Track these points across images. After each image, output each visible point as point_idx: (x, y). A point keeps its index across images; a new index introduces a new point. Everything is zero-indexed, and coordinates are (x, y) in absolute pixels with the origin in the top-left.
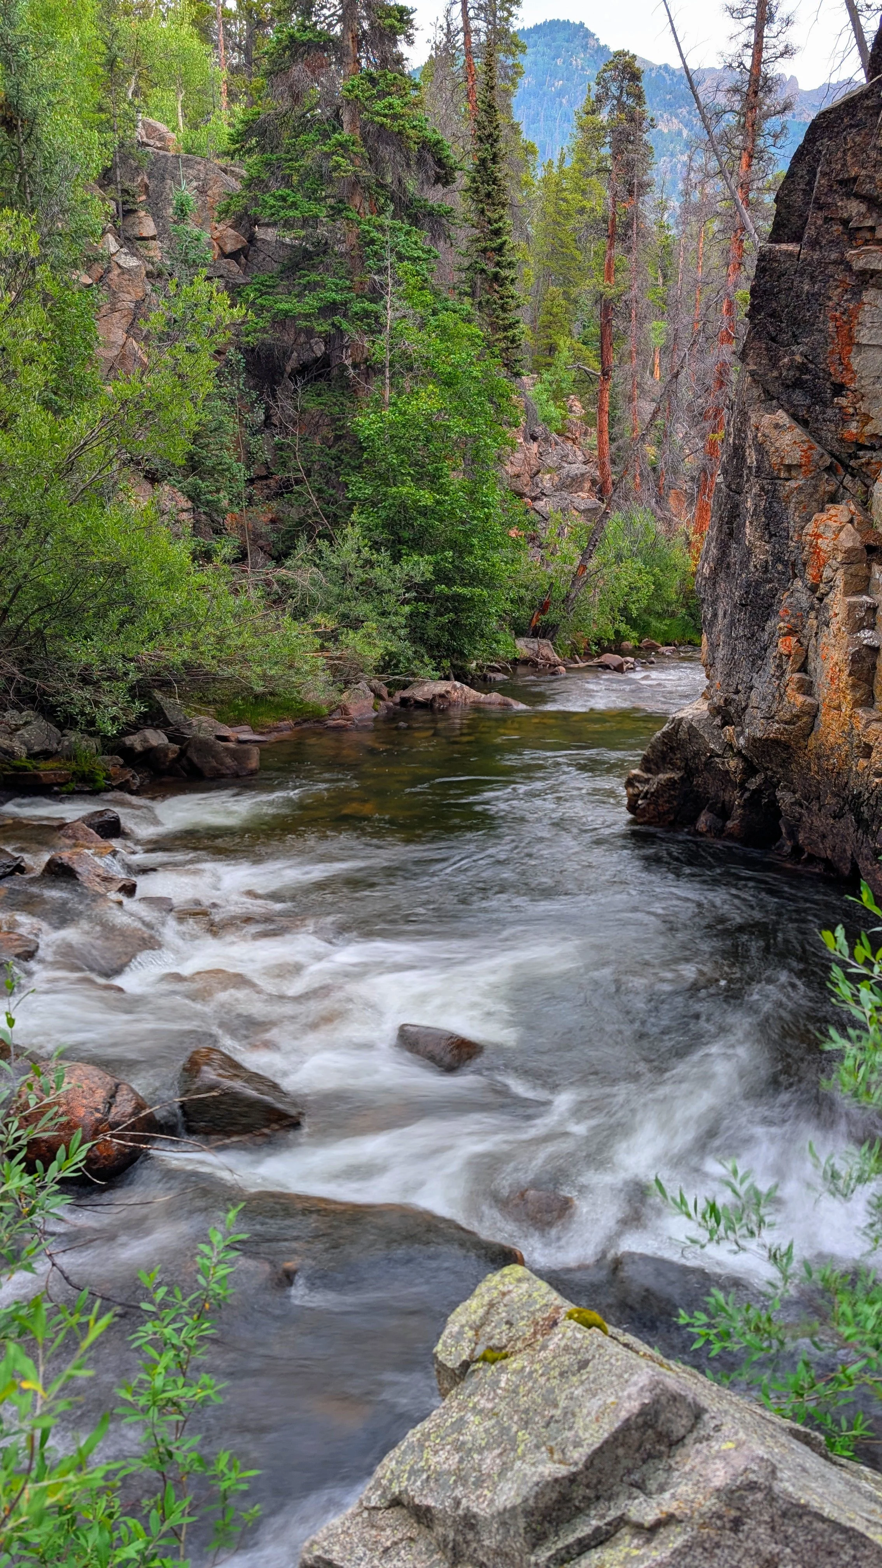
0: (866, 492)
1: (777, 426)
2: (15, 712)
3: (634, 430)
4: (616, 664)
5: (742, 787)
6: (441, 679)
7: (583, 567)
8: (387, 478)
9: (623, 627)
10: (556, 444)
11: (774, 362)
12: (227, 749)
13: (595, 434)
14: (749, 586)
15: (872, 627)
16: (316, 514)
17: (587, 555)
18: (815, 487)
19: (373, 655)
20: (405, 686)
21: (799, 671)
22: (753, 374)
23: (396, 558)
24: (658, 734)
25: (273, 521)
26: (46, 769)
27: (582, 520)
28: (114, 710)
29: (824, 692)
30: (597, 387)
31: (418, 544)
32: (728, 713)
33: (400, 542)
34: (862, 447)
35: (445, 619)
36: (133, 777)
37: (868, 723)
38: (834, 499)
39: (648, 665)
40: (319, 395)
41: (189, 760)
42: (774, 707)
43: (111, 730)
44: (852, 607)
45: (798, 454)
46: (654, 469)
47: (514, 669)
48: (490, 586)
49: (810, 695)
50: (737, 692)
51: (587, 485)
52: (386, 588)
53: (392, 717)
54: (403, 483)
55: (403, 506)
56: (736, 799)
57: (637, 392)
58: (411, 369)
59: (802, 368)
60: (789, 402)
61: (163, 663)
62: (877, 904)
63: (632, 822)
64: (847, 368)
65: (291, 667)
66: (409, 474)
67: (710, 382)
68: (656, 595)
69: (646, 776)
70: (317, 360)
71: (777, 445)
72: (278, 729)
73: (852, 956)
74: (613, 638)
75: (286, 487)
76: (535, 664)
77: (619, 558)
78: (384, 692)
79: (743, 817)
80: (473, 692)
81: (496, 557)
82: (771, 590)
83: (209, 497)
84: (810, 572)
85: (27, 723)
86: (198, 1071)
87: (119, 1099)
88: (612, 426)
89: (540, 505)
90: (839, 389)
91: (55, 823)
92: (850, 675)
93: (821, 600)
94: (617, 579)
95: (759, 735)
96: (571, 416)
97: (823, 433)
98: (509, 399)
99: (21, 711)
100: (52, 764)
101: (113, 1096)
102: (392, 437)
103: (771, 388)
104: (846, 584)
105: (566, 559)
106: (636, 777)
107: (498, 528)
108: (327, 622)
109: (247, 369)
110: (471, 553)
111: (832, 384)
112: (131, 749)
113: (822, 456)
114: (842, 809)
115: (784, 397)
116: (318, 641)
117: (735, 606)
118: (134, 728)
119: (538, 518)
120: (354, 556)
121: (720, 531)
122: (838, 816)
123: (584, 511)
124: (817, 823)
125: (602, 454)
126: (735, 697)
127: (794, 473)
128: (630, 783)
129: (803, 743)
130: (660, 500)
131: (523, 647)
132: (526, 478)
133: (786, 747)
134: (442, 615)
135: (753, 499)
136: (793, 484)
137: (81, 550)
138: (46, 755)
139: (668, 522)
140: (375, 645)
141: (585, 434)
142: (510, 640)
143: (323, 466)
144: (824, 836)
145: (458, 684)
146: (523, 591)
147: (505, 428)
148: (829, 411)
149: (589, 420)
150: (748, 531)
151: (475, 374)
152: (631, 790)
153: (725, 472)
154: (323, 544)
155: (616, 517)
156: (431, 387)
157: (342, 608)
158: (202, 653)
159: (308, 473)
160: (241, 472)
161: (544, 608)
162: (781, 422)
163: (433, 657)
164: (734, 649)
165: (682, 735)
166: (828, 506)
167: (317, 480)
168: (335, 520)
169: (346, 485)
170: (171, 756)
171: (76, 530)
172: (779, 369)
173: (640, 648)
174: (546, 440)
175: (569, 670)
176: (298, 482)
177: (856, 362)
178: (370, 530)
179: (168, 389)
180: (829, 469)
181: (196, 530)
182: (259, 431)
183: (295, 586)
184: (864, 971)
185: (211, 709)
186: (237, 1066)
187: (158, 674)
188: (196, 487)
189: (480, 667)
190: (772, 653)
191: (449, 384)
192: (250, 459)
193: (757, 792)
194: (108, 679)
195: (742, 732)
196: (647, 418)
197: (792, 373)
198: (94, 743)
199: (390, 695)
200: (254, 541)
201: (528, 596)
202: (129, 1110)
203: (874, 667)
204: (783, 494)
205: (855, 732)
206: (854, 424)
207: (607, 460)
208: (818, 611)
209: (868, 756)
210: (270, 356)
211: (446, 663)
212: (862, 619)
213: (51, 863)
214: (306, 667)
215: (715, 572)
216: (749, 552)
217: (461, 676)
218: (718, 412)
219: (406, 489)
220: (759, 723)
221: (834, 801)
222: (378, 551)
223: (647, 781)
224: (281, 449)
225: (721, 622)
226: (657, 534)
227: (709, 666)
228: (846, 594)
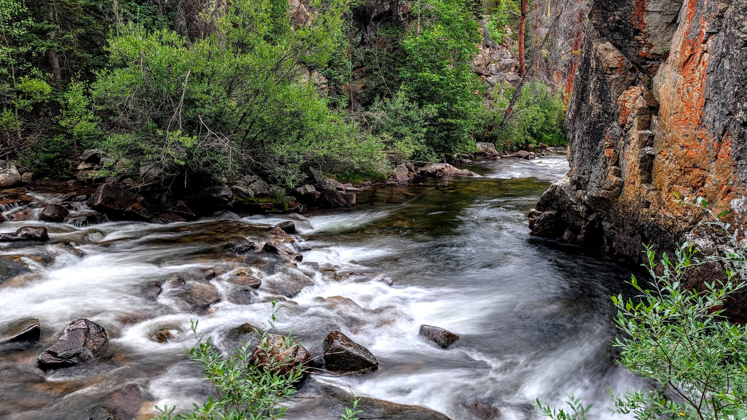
0: (650, 81)
1: (606, 49)
2: (249, 176)
3: (536, 42)
4: (525, 155)
5: (586, 220)
6: (440, 162)
7: (510, 109)
8: (417, 68)
9: (529, 138)
10: (498, 49)
11: (605, 19)
12: (342, 194)
13: (517, 44)
14: (591, 124)
15: (651, 145)
16: (383, 84)
17: (512, 103)
18: (624, 78)
19: (409, 152)
20: (423, 165)
21: (614, 165)
22: (595, 25)
23: (421, 106)
24: (545, 193)
25: (364, 88)
26: (263, 201)
27: (510, 86)
28: (293, 177)
29: (627, 175)
30: (519, 21)
31: (431, 99)
32: (579, 184)
33: (423, 98)
34: (648, 59)
35: (442, 134)
36: (300, 206)
37: (648, 191)
38: (634, 84)
39: (541, 156)
40: (386, 29)
41: (325, 199)
42: (602, 182)
43: (292, 185)
44: (641, 136)
45: (616, 62)
46: (546, 61)
47: (475, 157)
48: (465, 118)
49: (620, 177)
50: (584, 174)
51: (513, 69)
52: (415, 120)
53: (416, 180)
54: (425, 71)
55: (425, 82)
56: (583, 224)
57: (538, 24)
58: (430, 17)
59: (619, 22)
60: (612, 37)
61: (315, 155)
62: (638, 285)
63: (531, 234)
64: (642, 22)
65: (371, 158)
66: (428, 67)
67: (575, 19)
68: (546, 123)
69: (538, 212)
70: (386, 12)
71: (606, 58)
72: (364, 185)
73: (625, 307)
74: (524, 143)
75: (370, 72)
76: (486, 155)
77: (528, 104)
78: (413, 168)
79: (586, 234)
80: (455, 169)
81: (468, 105)
82: (601, 126)
83: (335, 78)
84: (621, 118)
85: (254, 181)
86: (332, 342)
87: (299, 352)
88: (526, 40)
89: (489, 79)
90: (637, 32)
91: (267, 227)
92: (640, 168)
93: (626, 132)
94: (527, 114)
95: (594, 195)
96: (506, 35)
97: (629, 53)
98: (476, 30)
99: (252, 175)
100: (265, 200)
101: (296, 351)
102: (420, 50)
103: (603, 31)
104: (638, 124)
105: (501, 105)
106: (533, 212)
107: (469, 92)
108: (388, 136)
109: (354, 18)
110: (456, 103)
111: (634, 29)
112: (300, 193)
113: (628, 63)
114: (634, 232)
115: (610, 36)
116: (384, 146)
117: (584, 133)
118: (301, 184)
119: (489, 85)
120: (401, 105)
121: (577, 97)
122: (633, 235)
123: (511, 81)
124: (622, 238)
125: (520, 54)
126: (583, 176)
127: (614, 72)
128: (530, 215)
129: (616, 200)
130: (549, 75)
131: (480, 147)
132: (483, 66)
133: (607, 201)
134: (441, 132)
135: (594, 83)
136: (613, 77)
137: (282, 106)
138: (263, 195)
139: (553, 86)
140: (410, 148)
141: (513, 44)
142: (473, 143)
143: (387, 63)
144: (625, 245)
145: (448, 165)
146: (480, 120)
147: (474, 43)
148: (632, 42)
149: (514, 37)
150: (591, 98)
151: (460, 19)
152: (531, 219)
153: (580, 70)
154: (387, 100)
155: (527, 84)
156: (439, 26)
157: (395, 129)
158: (332, 151)
159: (380, 65)
160: (350, 65)
161: (490, 128)
162: (608, 47)
163: (436, 152)
164: (583, 153)
165: (557, 194)
166: (630, 87)
167: (385, 69)
168: (392, 87)
169: (398, 72)
170: (317, 197)
171: (280, 96)
172: (608, 22)
173: (537, 148)
174: (494, 47)
175: (502, 158)
176: (376, 70)
177: (646, 19)
178: (409, 93)
179: (322, 33)
180: (632, 70)
181: (330, 94)
182: (359, 46)
183: (374, 119)
184: (630, 314)
185: (335, 175)
186: (349, 340)
187: (313, 160)
188: (330, 73)
189: (458, 156)
190: (601, 156)
191: (448, 24)
192: (353, 59)
193: (593, 222)
194: (291, 162)
195: (586, 193)
196: (544, 36)
197: (614, 24)
198: (283, 191)
199: (416, 169)
200: (355, 97)
201: (483, 122)
202: (303, 357)
203: (652, 164)
204: (608, 81)
205: (642, 195)
206: (645, 48)
207: (523, 57)
208: (624, 137)
209: (648, 207)
210: (364, 11)
211: (443, 155)
212: (646, 141)
213: (266, 245)
214: (378, 158)
215: (574, 117)
216: (591, 108)
217: (450, 160)
218: (579, 34)
219: (426, 74)
220: (595, 189)
221: (630, 228)
222: (412, 102)
223: (539, 214)
224: (368, 54)
225: (577, 141)
226: (547, 93)
227: (571, 160)
228: (638, 129)
